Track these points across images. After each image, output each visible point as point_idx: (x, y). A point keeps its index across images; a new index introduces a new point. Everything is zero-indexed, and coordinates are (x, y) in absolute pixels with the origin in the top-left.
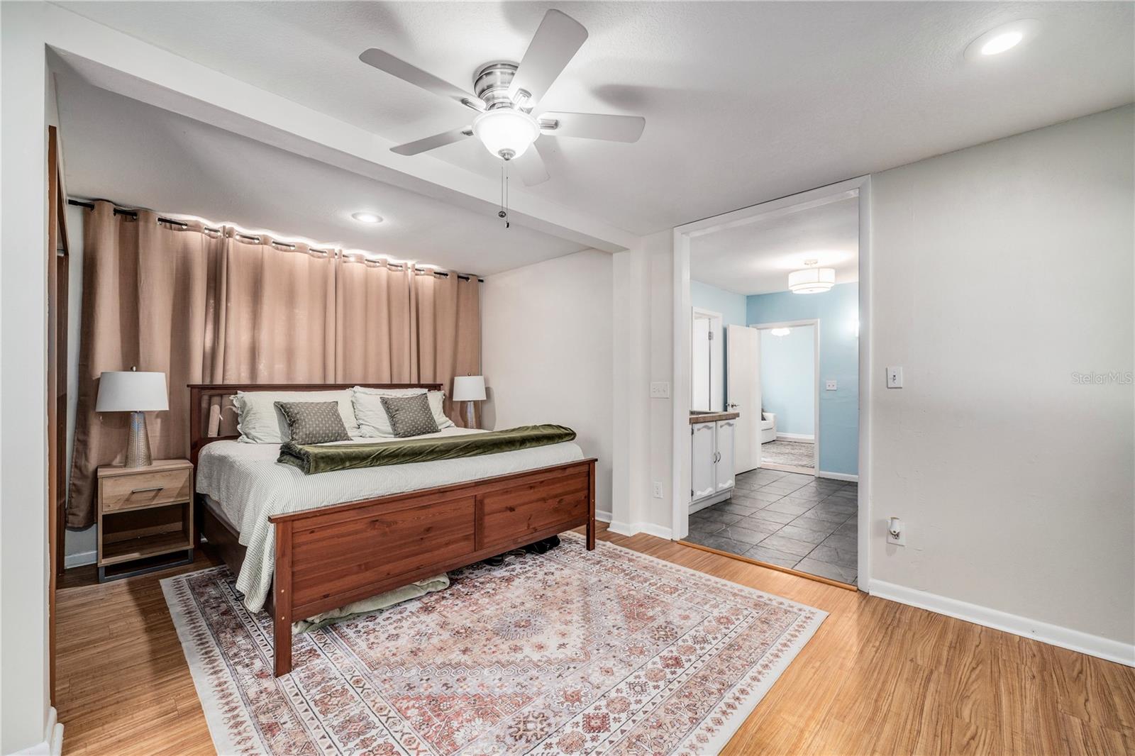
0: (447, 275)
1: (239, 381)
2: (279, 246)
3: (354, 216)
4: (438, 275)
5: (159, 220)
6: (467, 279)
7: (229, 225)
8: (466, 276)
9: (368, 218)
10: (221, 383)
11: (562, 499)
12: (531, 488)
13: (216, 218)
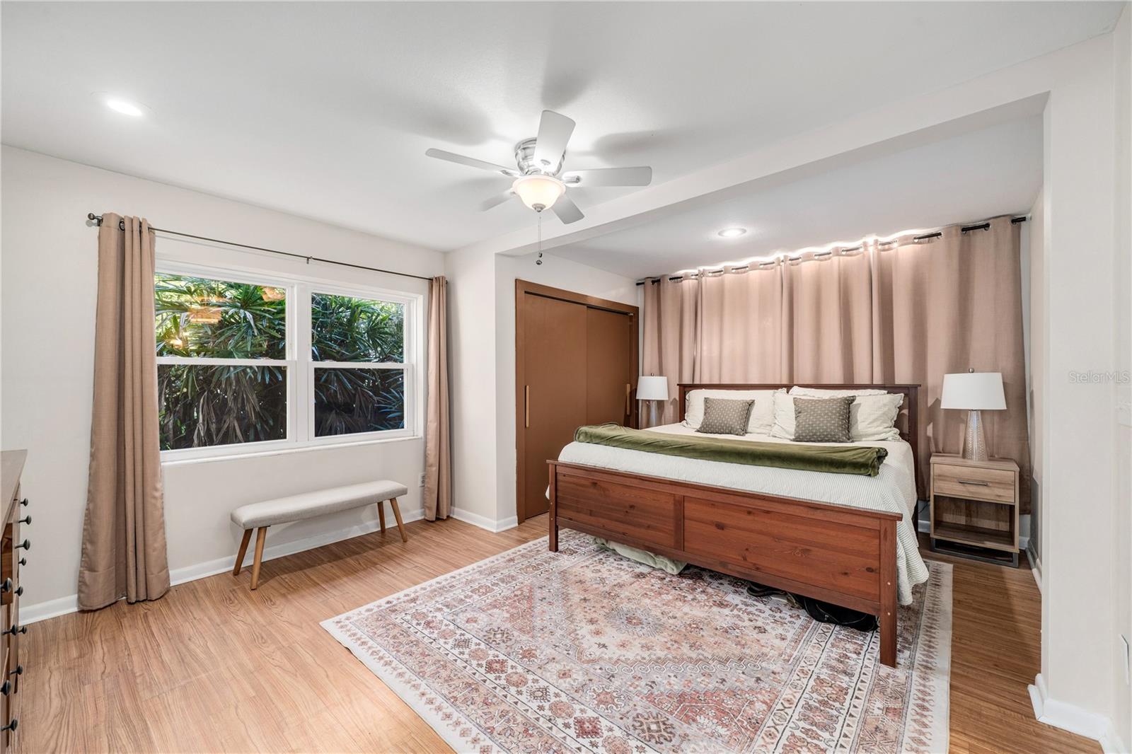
0: (940, 234)
1: (710, 381)
2: (739, 270)
3: (720, 234)
4: (927, 239)
5: (670, 279)
6: (986, 226)
7: (701, 268)
8: (984, 223)
9: (732, 233)
10: (691, 383)
11: (809, 550)
12: (749, 513)
13: (695, 268)
